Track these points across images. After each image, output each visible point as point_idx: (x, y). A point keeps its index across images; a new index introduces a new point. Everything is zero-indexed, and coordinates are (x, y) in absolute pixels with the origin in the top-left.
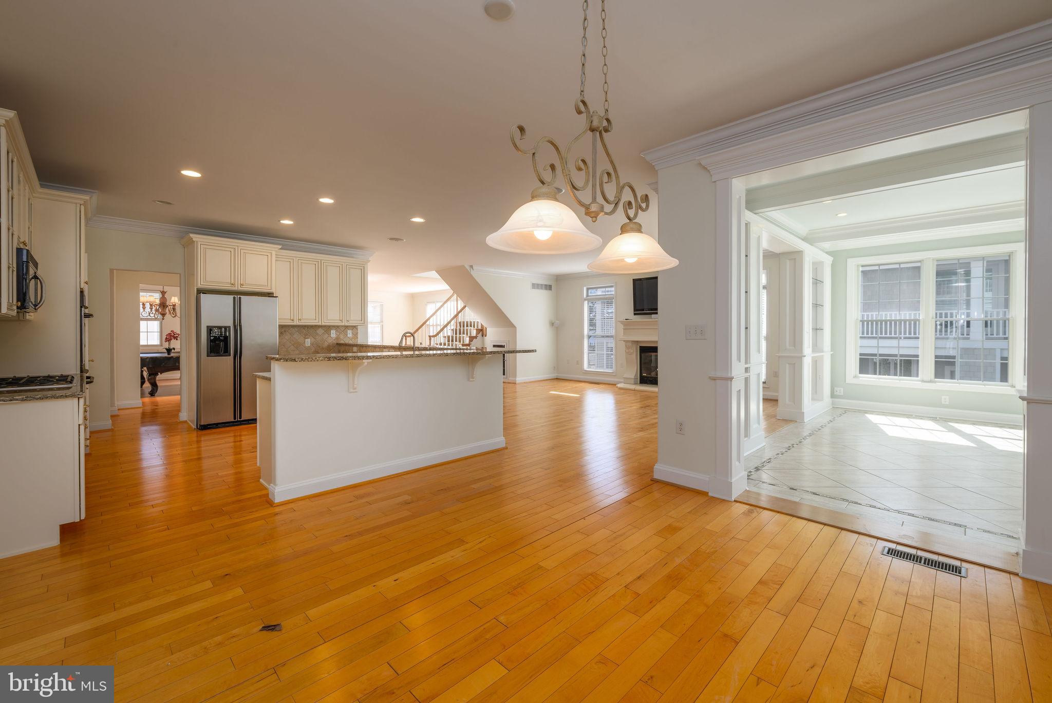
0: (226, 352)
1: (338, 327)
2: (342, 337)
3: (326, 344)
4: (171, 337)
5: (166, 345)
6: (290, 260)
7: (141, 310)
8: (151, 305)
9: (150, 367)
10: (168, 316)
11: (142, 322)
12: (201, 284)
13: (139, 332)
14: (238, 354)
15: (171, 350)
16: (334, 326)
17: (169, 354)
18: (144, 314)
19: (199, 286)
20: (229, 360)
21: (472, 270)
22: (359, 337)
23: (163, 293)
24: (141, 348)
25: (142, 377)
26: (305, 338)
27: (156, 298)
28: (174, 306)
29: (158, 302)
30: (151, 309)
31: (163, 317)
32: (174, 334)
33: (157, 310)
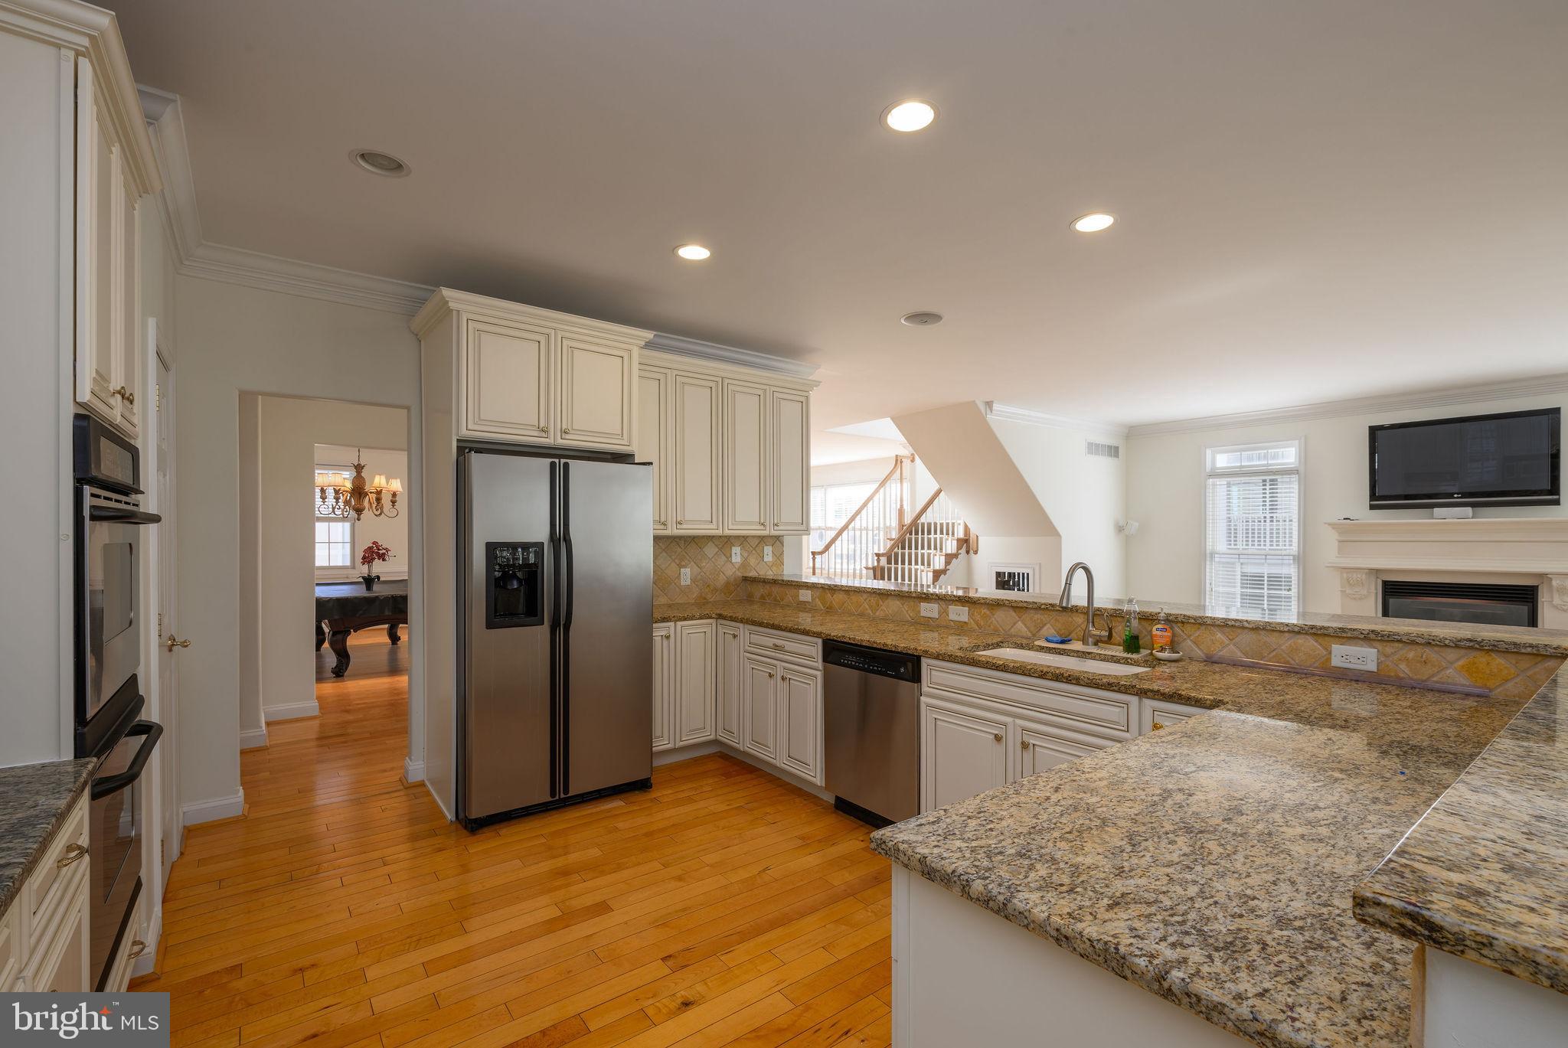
0: (531, 612)
1: (745, 538)
2: (752, 561)
3: (722, 580)
4: (374, 554)
5: (364, 570)
6: (657, 376)
7: (318, 501)
8: (337, 492)
9: (335, 620)
10: (367, 514)
11: (318, 525)
12: (471, 428)
13: (313, 543)
14: (561, 624)
15: (374, 579)
16: (738, 537)
17: (369, 588)
18: (322, 508)
19: (464, 433)
20: (538, 635)
21: (988, 411)
22: (786, 560)
23: (359, 468)
24: (317, 572)
25: (319, 631)
26: (680, 566)
27: (344, 479)
28: (379, 493)
29: (349, 485)
30: (337, 499)
31: (359, 515)
32: (379, 550)
33: (347, 503)
